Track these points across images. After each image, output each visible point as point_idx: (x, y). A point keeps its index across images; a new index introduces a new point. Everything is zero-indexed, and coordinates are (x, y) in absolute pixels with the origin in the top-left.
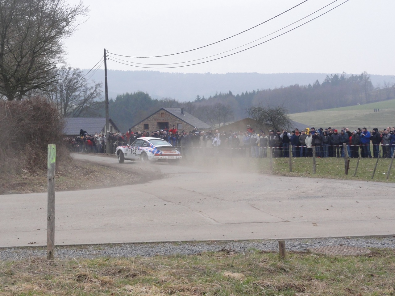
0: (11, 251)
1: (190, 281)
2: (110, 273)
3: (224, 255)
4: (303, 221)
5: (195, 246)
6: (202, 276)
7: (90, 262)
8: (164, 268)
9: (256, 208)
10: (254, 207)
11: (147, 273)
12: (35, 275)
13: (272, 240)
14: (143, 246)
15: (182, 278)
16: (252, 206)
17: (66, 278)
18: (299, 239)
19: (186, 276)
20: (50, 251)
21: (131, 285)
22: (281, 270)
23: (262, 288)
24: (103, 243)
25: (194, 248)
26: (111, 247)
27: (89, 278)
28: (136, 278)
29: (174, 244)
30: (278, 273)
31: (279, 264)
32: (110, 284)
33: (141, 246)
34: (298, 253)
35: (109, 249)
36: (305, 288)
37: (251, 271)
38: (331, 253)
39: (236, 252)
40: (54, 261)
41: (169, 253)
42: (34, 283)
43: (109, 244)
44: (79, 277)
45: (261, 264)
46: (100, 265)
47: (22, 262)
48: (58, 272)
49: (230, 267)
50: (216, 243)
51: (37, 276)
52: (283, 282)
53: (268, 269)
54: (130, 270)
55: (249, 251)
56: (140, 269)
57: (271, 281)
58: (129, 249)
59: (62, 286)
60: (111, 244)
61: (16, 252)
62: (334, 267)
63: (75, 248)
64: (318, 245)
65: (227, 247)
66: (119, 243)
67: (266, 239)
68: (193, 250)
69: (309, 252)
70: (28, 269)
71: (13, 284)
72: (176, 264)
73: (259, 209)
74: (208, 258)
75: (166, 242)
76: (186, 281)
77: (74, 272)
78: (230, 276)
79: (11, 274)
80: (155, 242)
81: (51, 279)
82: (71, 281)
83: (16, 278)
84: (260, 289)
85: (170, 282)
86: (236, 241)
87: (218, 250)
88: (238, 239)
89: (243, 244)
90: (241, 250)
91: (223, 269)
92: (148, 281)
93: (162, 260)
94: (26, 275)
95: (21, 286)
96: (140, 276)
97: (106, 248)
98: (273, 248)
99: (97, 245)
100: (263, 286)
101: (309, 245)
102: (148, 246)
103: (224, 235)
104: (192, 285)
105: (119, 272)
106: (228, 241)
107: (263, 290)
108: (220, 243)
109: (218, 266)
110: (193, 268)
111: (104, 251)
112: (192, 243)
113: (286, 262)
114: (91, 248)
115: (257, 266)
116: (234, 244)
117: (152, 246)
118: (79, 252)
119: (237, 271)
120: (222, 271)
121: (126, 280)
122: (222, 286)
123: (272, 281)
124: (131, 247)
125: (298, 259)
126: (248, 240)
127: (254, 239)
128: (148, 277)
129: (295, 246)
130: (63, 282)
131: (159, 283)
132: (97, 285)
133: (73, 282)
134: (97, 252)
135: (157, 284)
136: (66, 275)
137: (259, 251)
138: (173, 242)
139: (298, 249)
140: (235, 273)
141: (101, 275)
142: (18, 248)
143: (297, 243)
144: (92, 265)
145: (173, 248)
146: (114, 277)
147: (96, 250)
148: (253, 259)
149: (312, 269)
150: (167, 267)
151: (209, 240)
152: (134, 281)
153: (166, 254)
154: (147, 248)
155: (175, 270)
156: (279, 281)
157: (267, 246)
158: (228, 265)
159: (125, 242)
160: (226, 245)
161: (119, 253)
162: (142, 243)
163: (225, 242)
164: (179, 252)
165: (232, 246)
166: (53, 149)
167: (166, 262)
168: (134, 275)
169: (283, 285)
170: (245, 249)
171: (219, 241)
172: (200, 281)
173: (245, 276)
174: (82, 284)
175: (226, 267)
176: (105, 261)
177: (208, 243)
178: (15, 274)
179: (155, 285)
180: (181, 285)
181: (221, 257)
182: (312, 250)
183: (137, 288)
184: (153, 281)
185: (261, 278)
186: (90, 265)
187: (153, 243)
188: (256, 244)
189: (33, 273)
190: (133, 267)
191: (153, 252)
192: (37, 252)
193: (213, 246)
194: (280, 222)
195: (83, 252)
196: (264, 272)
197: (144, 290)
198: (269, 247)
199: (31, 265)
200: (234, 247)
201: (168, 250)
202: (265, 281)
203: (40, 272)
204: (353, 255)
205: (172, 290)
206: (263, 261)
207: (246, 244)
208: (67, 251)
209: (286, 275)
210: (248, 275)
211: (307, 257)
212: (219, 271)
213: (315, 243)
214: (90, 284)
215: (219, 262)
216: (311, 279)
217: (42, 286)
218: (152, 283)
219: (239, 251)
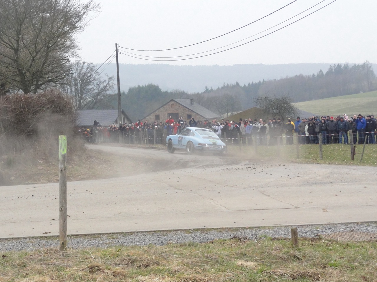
0: (26, 241)
1: (204, 270)
2: (123, 263)
3: (236, 243)
4: (313, 207)
5: (207, 233)
6: (215, 266)
7: (102, 252)
8: (177, 257)
9: (266, 195)
10: (264, 194)
11: (160, 263)
12: (47, 267)
13: (283, 226)
14: (156, 235)
15: (195, 267)
16: (262, 193)
17: (78, 269)
18: (310, 225)
19: (199, 266)
20: (63, 242)
21: (144, 276)
22: (294, 257)
23: (276, 277)
24: (116, 232)
25: (206, 235)
26: (124, 236)
27: (101, 269)
28: (149, 268)
29: (186, 232)
30: (291, 261)
31: (292, 252)
32: (123, 275)
33: (153, 234)
34: (309, 239)
35: (122, 237)
36: (319, 276)
37: (264, 259)
38: (343, 240)
39: (248, 240)
40: (66, 252)
41: (181, 241)
42: (46, 275)
43: (122, 233)
44: (91, 268)
45: (274, 252)
46: (113, 255)
47: (35, 254)
48: (70, 263)
49: (243, 255)
50: (227, 230)
51: (49, 268)
52: (297, 270)
53: (281, 257)
54: (142, 260)
55: (261, 238)
56: (153, 259)
57: (284, 270)
58: (141, 237)
59: (74, 278)
60: (124, 232)
61: (31, 242)
62: (347, 254)
63: (89, 237)
64: (329, 231)
65: (239, 234)
66: (132, 232)
67: (276, 226)
68: (205, 238)
69: (320, 239)
70: (41, 260)
71: (25, 276)
72: (189, 253)
73: (269, 196)
74: (220, 245)
75: (178, 230)
76: (199, 271)
77: (86, 263)
78: (243, 264)
79: (23, 265)
80: (168, 230)
81: (63, 270)
82: (83, 272)
83: (28, 270)
84: (274, 278)
85: (183, 272)
86: (247, 228)
87: (229, 237)
88: (249, 226)
89: (254, 231)
90: (252, 237)
91: (235, 258)
92: (160, 271)
93: (175, 250)
94: (38, 267)
95: (33, 279)
96: (152, 267)
97: (119, 237)
98: (285, 235)
99: (110, 233)
100: (277, 275)
101: (320, 231)
102: (161, 235)
103: (235, 222)
104: (205, 276)
105: (131, 263)
106: (240, 228)
107: (277, 279)
108: (232, 230)
109: (230, 254)
110: (206, 257)
111: (117, 240)
112: (204, 230)
113: (299, 250)
114: (104, 237)
115: (270, 254)
116: (245, 231)
117: (165, 234)
118: (92, 241)
119: (250, 260)
120: (235, 260)
121: (138, 271)
122: (236, 275)
123: (286, 269)
124: (144, 235)
125: (310, 245)
126: (259, 227)
127: (265, 226)
128: (160, 268)
129: (306, 233)
130: (75, 274)
131: (172, 273)
132: (109, 276)
133: (85, 274)
134: (111, 241)
135: (170, 275)
136: (78, 266)
137: (270, 238)
138: (185, 230)
139: (310, 235)
140: (248, 262)
141: (113, 266)
142: (33, 238)
143: (308, 229)
144: (104, 255)
145: (185, 236)
146: (127, 268)
147: (109, 238)
148: (266, 247)
149: (325, 256)
150: (180, 256)
151: (221, 227)
152: (146, 271)
153: (178, 242)
154: (160, 237)
155: (188, 260)
156: (293, 269)
157: (278, 233)
158: (241, 254)
159: (138, 231)
160: (237, 232)
161: (132, 242)
162: (155, 231)
163: (237, 229)
164: (191, 239)
165: (244, 233)
166: (64, 140)
167: (178, 251)
168: (147, 266)
169: (297, 273)
170: (256, 236)
171: (230, 228)
172: (213, 271)
173: (259, 264)
174: (95, 275)
175: (238, 256)
176: (118, 251)
177: (220, 230)
178: (28, 266)
179: (167, 275)
180: (194, 275)
181: (233, 245)
182: (323, 236)
183: (150, 278)
184: (166, 272)
185: (275, 266)
186: (102, 256)
187: (165, 231)
188: (267, 231)
189: (46, 264)
190: (145, 257)
191: (166, 240)
192: (51, 241)
193: (224, 233)
194: (290, 208)
195: (96, 241)
196: (277, 260)
197: (156, 281)
198: (280, 233)
199: (44, 256)
200: (246, 234)
201: (180, 238)
202: (279, 270)
203: (53, 264)
204: (365, 241)
205: (185, 280)
206: (276, 249)
207: (257, 231)
208: (81, 240)
209: (299, 262)
210: (261, 264)
211: (318, 243)
212: (233, 260)
213: (325, 229)
214: (102, 276)
215: (232, 250)
216: (325, 267)
217: (54, 278)
218: (165, 273)
219: (250, 239)
